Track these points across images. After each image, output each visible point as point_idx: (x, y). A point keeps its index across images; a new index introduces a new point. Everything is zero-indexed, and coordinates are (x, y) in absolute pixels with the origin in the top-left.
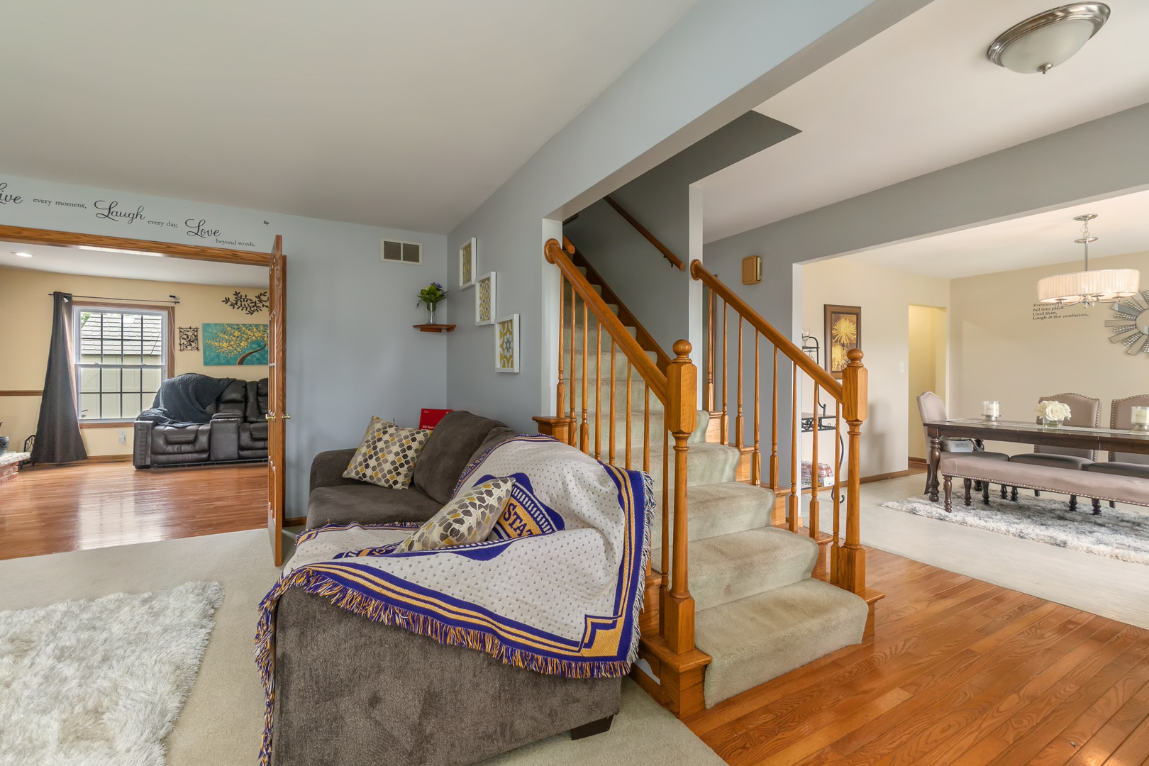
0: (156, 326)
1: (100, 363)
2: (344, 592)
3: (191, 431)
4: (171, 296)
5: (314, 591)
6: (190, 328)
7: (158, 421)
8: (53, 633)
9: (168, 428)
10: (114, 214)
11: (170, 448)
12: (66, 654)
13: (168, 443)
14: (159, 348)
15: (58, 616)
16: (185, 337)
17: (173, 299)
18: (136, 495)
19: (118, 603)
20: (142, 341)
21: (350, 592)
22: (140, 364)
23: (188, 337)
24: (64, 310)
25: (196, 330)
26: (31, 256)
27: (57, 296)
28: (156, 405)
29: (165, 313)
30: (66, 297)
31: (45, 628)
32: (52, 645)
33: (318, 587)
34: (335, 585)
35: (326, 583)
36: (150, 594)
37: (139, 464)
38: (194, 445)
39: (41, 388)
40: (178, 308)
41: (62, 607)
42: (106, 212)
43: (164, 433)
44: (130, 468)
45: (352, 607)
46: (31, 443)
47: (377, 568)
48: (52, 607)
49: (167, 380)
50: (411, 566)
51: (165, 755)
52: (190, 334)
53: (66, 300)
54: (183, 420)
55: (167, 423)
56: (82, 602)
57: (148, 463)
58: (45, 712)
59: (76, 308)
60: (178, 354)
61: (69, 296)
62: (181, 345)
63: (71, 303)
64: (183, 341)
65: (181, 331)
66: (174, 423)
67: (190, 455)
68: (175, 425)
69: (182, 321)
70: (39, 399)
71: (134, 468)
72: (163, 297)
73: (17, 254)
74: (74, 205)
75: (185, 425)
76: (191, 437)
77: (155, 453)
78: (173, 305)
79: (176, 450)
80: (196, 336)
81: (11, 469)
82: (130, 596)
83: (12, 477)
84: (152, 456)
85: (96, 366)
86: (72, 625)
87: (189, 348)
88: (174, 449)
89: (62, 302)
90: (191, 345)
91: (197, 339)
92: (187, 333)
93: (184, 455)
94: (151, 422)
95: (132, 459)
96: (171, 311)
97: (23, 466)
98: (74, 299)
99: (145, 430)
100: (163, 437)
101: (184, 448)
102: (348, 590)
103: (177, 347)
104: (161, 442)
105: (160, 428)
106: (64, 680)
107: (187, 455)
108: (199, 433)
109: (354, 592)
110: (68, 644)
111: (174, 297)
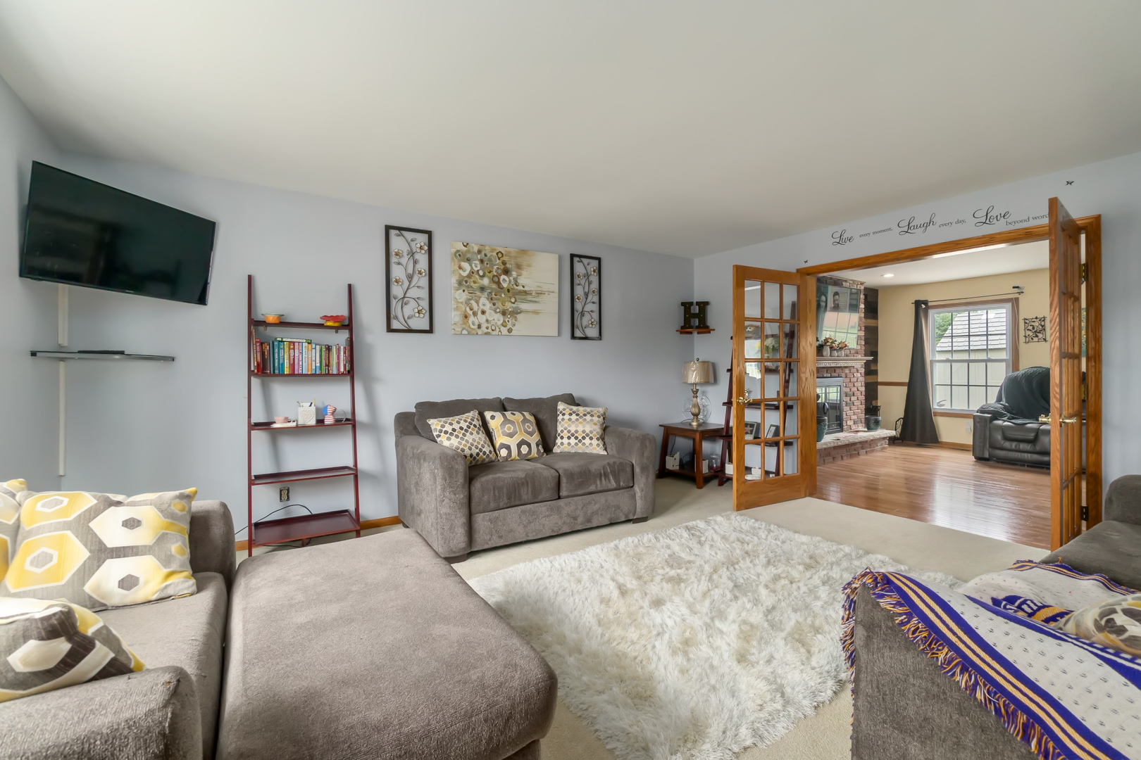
0: (1002, 320)
1: (951, 358)
2: (910, 616)
3: (1031, 430)
4: (1014, 287)
5: (876, 597)
6: (1036, 318)
7: (996, 415)
8: (832, 564)
9: (1006, 423)
10: (912, 228)
11: (1007, 445)
12: (830, 583)
13: (1006, 438)
14: (1002, 342)
15: (840, 554)
16: (1031, 328)
17: (1016, 290)
18: (975, 485)
19: (881, 564)
20: (987, 335)
21: (915, 620)
22: (986, 358)
23: (1033, 328)
24: (922, 315)
25: (1044, 319)
26: (893, 275)
27: (918, 304)
28: (999, 399)
29: (1009, 305)
30: (923, 303)
31: (831, 559)
32: (825, 572)
33: (882, 596)
34: (901, 605)
35: (891, 596)
36: (907, 568)
37: (977, 455)
38: (1034, 445)
39: (907, 380)
40: (1022, 298)
41: (847, 549)
42: (906, 229)
43: (1002, 429)
44: (969, 458)
45: (915, 638)
46: (900, 423)
47: (959, 612)
48: (842, 547)
49: (1011, 374)
50: (1007, 634)
51: (835, 692)
52: (1036, 324)
53: (923, 306)
54: (1025, 417)
55: (1005, 419)
56: (861, 552)
57: (987, 455)
58: (795, 611)
59: (931, 312)
60: (1023, 347)
61: (926, 302)
62: (1025, 337)
63: (928, 307)
64: (1028, 333)
65: (1026, 323)
66: (1013, 418)
67: (1029, 455)
68: (1013, 421)
69: (1026, 311)
70: (905, 388)
71: (973, 458)
72: (1006, 289)
73: (885, 276)
74: (884, 231)
75: (1024, 422)
76: (1031, 436)
77: (993, 447)
78: (1017, 296)
79: (1013, 447)
80: (1042, 326)
81: (883, 442)
82: (894, 563)
83: (884, 448)
84: (990, 449)
85: (947, 361)
86: (845, 564)
87: (1036, 339)
88: (1011, 446)
89: (921, 308)
90: (1037, 336)
91: (1044, 329)
92: (1033, 324)
93: (1023, 454)
94: (990, 415)
95: (972, 449)
96: (1015, 303)
97: (893, 441)
98: (930, 304)
99: (984, 423)
100: (1001, 432)
101: (1023, 446)
102: (914, 617)
103: (1022, 339)
104: (999, 437)
105: (999, 422)
106: (817, 598)
107: (1026, 455)
108: (1040, 432)
109: (919, 623)
110: (834, 576)
111: (1018, 287)
